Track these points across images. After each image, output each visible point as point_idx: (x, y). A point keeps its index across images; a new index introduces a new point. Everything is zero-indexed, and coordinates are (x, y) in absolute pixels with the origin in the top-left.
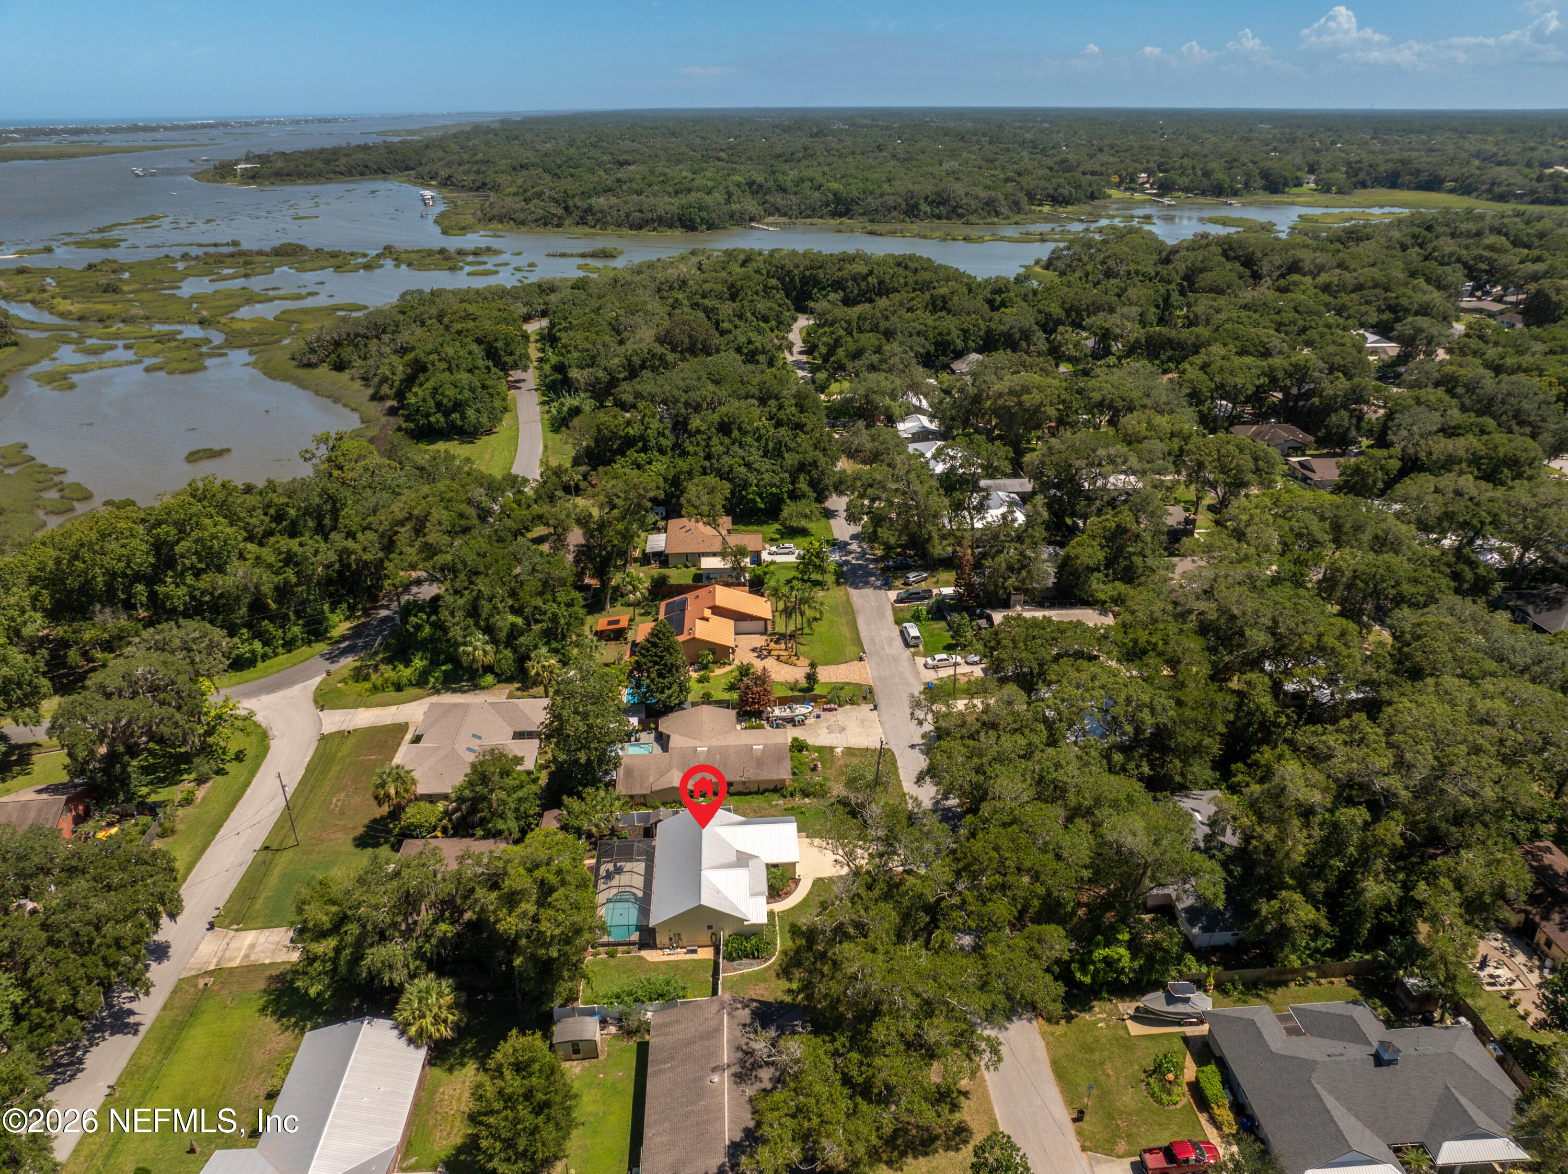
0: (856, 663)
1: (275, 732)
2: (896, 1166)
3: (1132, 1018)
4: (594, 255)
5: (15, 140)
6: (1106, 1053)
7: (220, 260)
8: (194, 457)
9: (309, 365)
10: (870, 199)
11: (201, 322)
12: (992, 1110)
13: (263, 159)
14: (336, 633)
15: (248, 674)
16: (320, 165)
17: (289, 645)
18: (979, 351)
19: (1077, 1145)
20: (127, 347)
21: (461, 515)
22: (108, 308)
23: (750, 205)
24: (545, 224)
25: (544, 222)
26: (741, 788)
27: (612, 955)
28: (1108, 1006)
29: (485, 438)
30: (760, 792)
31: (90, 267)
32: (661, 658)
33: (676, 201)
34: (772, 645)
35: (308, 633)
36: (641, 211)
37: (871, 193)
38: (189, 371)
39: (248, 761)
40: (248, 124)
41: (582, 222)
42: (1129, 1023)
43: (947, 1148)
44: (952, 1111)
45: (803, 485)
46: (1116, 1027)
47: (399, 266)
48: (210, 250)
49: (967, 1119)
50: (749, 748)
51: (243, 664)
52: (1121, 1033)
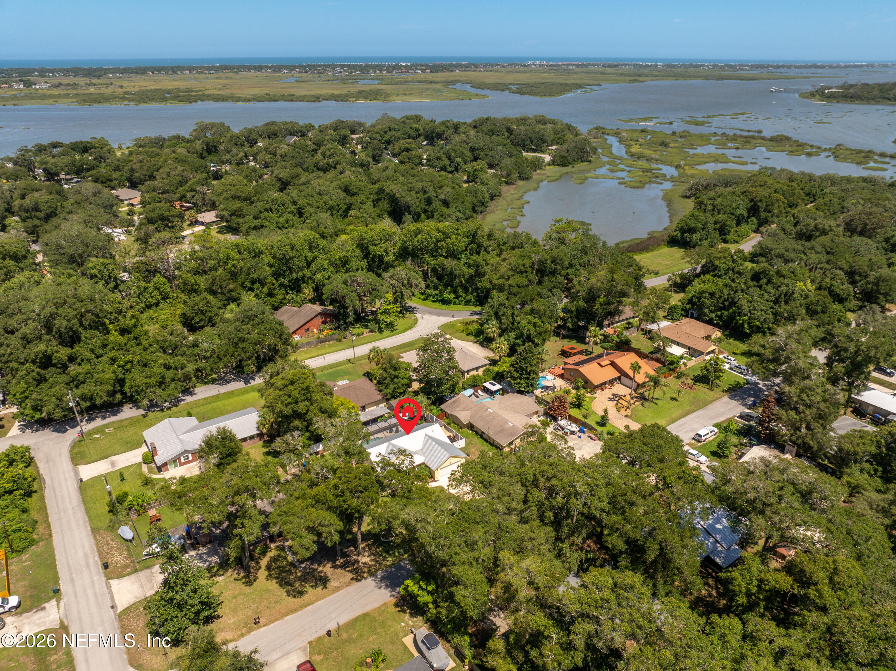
2: (269, 578)
6: (384, 633)
7: (734, 138)
11: (677, 166)
12: (320, 600)
17: (467, 303)
19: (312, 638)
20: (629, 171)
22: (648, 152)
26: (487, 438)
31: (674, 133)
34: (628, 397)
35: (477, 301)
38: (634, 187)
39: (395, 332)
43: (288, 592)
44: (312, 586)
46: (404, 631)
47: (828, 157)
48: (738, 133)
49: (310, 593)
50: (507, 422)
51: (445, 302)
52: (402, 634)
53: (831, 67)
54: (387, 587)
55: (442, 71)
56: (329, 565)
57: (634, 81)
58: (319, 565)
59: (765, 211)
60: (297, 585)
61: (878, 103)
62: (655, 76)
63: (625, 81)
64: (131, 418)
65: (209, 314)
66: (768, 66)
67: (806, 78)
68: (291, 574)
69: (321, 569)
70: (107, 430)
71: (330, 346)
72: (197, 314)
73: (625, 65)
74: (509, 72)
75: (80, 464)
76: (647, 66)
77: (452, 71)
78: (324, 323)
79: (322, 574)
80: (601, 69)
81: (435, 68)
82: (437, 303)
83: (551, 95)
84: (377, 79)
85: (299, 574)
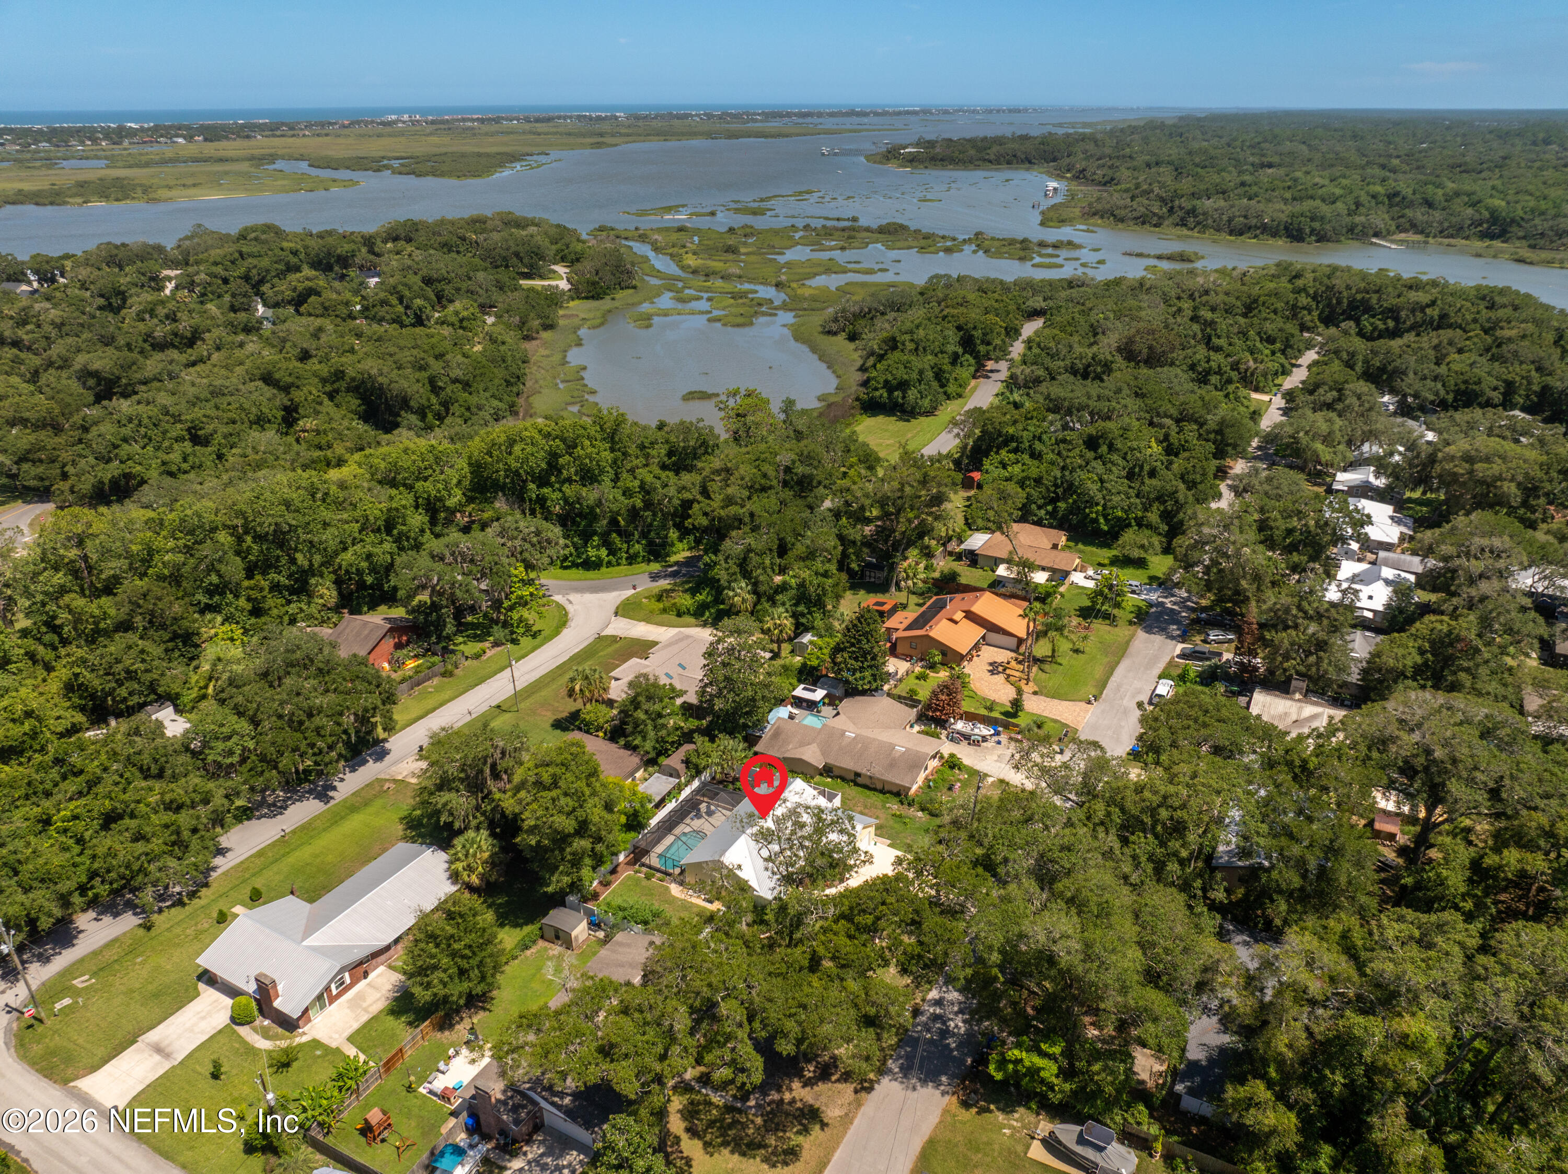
0: (1083, 705)
1: (572, 624)
2: (710, 1149)
3: (1044, 1141)
4: (1170, 258)
5: (756, 121)
6: (989, 1159)
7: (828, 232)
8: (691, 396)
9: (829, 333)
10: (1537, 221)
11: (778, 285)
12: (834, 1149)
13: (931, 144)
14: (673, 559)
15: (591, 574)
16: (972, 152)
17: (632, 559)
18: (1524, 409)
20: (709, 299)
21: (765, 476)
22: (717, 265)
23: (1380, 218)
24: (1143, 223)
25: (1143, 220)
26: (868, 782)
27: (648, 877)
28: (1032, 1118)
29: (922, 419)
30: (882, 792)
31: (731, 230)
32: (859, 641)
33: (1288, 209)
34: (1013, 663)
35: (650, 553)
36: (1246, 217)
37: (1542, 213)
38: (738, 325)
39: (539, 638)
40: (946, 112)
41: (1183, 223)
42: (1036, 1144)
43: (766, 1160)
44: (799, 1133)
45: (1153, 517)
46: (1018, 1141)
47: (975, 252)
48: (830, 224)
49: (806, 1146)
50: (892, 747)
51: (589, 565)
52: (1020, 1149)
53: (876, 114)
54: (924, 1082)
55: (227, 138)
56: (796, 1085)
57: (599, 145)
58: (779, 1090)
59: (983, 342)
60: (772, 1140)
61: (977, 167)
62: (628, 135)
63: (583, 146)
64: (115, 940)
65: (148, 677)
66: (789, 115)
67: (855, 131)
68: (744, 1126)
69: (787, 1096)
70: (78, 983)
71: (438, 689)
72: (120, 683)
73: (565, 118)
74: (362, 136)
75: (77, 1078)
76: (599, 118)
77: (248, 137)
78: (399, 646)
79: (799, 1105)
80: (527, 126)
81: (213, 133)
82: (574, 570)
83: (476, 174)
84: (97, 158)
85: (759, 1120)
